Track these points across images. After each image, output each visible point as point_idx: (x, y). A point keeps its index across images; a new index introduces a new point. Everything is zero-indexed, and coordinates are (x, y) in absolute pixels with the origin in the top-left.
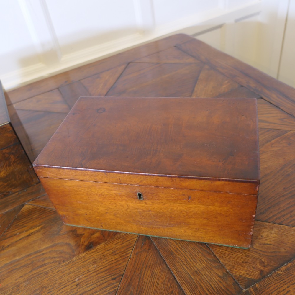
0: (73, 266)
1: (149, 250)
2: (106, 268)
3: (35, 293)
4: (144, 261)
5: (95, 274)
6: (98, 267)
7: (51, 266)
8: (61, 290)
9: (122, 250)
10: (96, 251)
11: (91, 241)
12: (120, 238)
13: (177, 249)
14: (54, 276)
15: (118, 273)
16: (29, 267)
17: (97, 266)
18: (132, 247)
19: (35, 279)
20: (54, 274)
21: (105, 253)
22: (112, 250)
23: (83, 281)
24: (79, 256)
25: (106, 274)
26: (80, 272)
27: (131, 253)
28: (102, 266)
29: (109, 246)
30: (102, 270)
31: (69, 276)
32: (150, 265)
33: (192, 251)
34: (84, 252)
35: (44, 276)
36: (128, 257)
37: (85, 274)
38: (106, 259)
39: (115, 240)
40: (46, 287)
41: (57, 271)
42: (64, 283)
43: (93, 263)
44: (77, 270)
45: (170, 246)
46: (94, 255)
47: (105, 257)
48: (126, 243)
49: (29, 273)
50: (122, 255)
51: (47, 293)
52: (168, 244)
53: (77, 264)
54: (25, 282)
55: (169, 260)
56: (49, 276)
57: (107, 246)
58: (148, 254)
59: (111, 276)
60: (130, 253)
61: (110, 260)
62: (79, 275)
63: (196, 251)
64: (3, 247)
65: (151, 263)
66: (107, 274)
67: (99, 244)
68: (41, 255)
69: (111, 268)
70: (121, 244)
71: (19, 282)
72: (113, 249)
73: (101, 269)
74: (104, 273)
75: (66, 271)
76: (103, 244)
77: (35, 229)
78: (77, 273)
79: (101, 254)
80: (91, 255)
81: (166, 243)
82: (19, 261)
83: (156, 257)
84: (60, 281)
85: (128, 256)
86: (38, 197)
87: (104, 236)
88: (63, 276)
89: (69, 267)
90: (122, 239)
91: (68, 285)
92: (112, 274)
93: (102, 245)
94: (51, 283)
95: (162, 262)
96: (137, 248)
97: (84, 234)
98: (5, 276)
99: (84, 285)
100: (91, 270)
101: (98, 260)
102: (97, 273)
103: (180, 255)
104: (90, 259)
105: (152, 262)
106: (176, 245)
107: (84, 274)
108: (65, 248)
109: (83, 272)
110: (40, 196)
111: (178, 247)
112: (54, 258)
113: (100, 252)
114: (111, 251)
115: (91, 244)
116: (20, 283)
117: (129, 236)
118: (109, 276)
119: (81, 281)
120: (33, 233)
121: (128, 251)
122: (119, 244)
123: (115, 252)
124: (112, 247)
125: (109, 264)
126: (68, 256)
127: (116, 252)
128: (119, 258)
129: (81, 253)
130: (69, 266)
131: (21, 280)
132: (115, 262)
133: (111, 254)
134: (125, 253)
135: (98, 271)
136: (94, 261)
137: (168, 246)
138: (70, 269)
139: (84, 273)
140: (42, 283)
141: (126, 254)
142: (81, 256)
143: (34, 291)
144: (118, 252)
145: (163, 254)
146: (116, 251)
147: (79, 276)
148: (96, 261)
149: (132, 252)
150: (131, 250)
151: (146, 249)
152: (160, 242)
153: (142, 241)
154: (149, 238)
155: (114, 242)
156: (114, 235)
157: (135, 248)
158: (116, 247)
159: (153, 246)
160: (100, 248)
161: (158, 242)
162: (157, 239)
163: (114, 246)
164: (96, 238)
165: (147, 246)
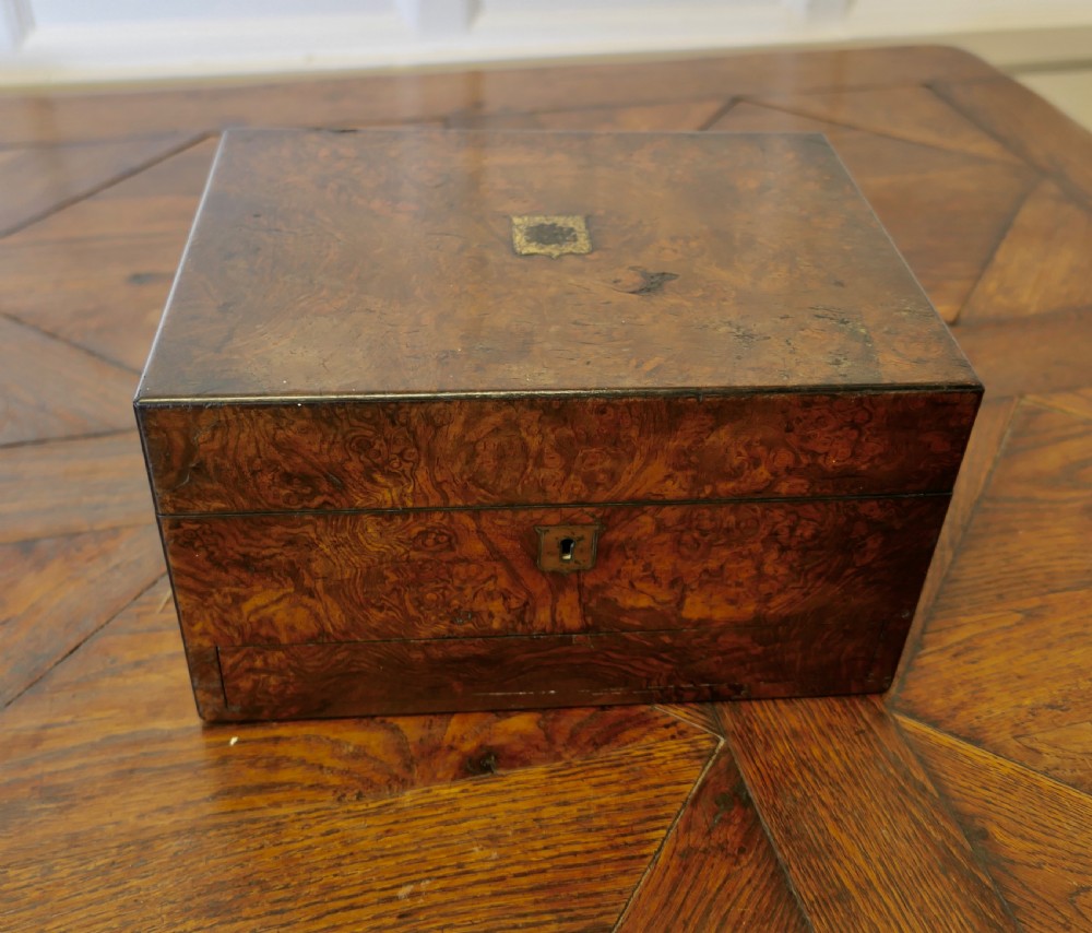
0: (395, 827)
1: (742, 850)
2: (542, 876)
3: (211, 897)
4: (716, 895)
5: (486, 890)
6: (507, 866)
7: (302, 801)
8: (328, 917)
9: (623, 820)
10: (509, 792)
11: (490, 743)
13: (869, 883)
14: (309, 847)
15: (592, 917)
16: (205, 777)
17: (501, 857)
18: (667, 816)
19: (224, 835)
20: (308, 837)
21: (545, 813)
22: (580, 806)
23: (429, 907)
24: (428, 791)
25: (537, 902)
26: (423, 861)
27: (658, 843)
28: (526, 863)
29: (566, 784)
30: (523, 880)
31: (373, 864)
32: (739, 922)
33: (936, 913)
34: (453, 779)
35: (263, 834)
36: (644, 856)
37: (444, 877)
38: (544, 838)
39: (598, 769)
40: (265, 887)
41: (324, 827)
42: (345, 892)
43: (488, 842)
44: (413, 848)
45: (839, 862)
46: (494, 805)
47: (541, 827)
48: (642, 793)
49: (203, 804)
50: (620, 841)
51: (266, 914)
52: (831, 853)
53: (414, 823)
54: (177, 834)
55: (829, 923)
56: (287, 840)
57: (560, 783)
58: (739, 868)
59: (560, 921)
60: (654, 840)
61: (564, 850)
62: (417, 872)
63: (955, 920)
64: (113, 662)
65: (743, 913)
66: (542, 907)
67: (526, 763)
68: (266, 740)
69: (562, 884)
70: (621, 794)
71: (152, 827)
72: (583, 805)
73: (516, 876)
74: (531, 898)
75: (362, 839)
76: (541, 769)
78: (409, 863)
79: (527, 811)
80: (484, 803)
81: (822, 844)
82: (168, 737)
83: (769, 893)
84: (332, 879)
85: (645, 851)
87: (550, 739)
88: (347, 861)
89: (379, 826)
90: (627, 772)
91: (362, 907)
92: (564, 911)
93: (537, 773)
94: (289, 875)
95: (793, 922)
96: (688, 828)
98: (99, 785)
99: (434, 925)
100: (472, 867)
101: (510, 833)
102: (500, 887)
103: (880, 913)
104: (475, 817)
105: (750, 911)
106: (867, 868)
107: (439, 878)
108: (373, 741)
109: (439, 868)
111: (872, 876)
112: (321, 767)
113: (524, 799)
114: (573, 810)
115: (489, 755)
116: (157, 837)
117: (658, 766)
118: (548, 917)
119: (421, 902)
121: (647, 831)
122: (614, 788)
123: (589, 817)
124: (578, 794)
125: (556, 862)
126: (379, 779)
127: (597, 822)
128: (603, 850)
129: (440, 781)
130: (377, 823)
131: (165, 822)
132: (586, 865)
133: (573, 823)
134: (632, 834)
135: (502, 879)
136: (492, 831)
137: (827, 859)
138: (381, 837)
139: (440, 873)
140: (248, 860)
141: (639, 843)
142: (437, 795)
143: (211, 889)
144: (604, 822)
145: (801, 889)
146: (597, 815)
147: (417, 877)
148: (499, 833)
149: (664, 839)
150: (664, 832)
151: (729, 846)
152: (794, 831)
153: (716, 803)
154: (749, 799)
155: (590, 775)
156: (597, 746)
157: (681, 827)
158: (599, 798)
159: (760, 842)
160: (527, 782)
161: (787, 831)
162: (780, 814)
163: (591, 792)
164: (514, 734)
165: (735, 834)
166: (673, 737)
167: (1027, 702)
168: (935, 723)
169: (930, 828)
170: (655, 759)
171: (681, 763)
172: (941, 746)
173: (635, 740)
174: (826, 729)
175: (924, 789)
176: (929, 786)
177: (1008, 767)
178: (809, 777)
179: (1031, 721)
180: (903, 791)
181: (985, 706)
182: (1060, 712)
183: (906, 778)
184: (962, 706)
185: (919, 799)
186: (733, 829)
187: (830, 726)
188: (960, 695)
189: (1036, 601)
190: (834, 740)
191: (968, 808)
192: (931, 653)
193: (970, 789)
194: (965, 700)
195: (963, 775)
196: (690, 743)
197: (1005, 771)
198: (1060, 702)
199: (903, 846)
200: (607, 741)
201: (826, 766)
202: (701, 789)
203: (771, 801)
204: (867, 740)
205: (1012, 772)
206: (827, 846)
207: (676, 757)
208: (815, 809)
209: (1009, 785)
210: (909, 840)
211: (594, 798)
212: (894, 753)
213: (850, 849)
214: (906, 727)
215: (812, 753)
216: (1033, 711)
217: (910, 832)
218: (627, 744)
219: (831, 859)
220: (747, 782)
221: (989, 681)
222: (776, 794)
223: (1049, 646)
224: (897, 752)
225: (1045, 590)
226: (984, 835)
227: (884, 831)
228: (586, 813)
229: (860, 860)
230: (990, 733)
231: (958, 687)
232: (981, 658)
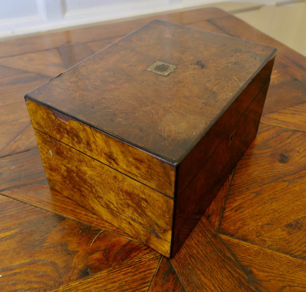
1: (174, 290)
9: (134, 285)
10: (95, 281)
11: (87, 264)
12: (130, 266)
18: (148, 282)
21: (108, 287)
24: (68, 285)
29: (114, 276)
34: (76, 280)
39: (124, 268)
45: (205, 289)
46: (91, 286)
48: (140, 275)
57: (112, 275)
67: (100, 270)
68: (12, 275)
70: (133, 276)
72: (120, 282)
76: (105, 271)
77: (8, 234)
79: (102, 287)
80: (87, 286)
81: (200, 284)
87: (107, 259)
90: (134, 268)
93: (104, 273)
96: (155, 285)
97: (78, 251)
106: (214, 290)
108: (48, 269)
112: (31, 282)
113: (100, 283)
114: (117, 284)
115: (87, 269)
117: (144, 264)
120: (3, 238)
121: (142, 288)
122: (130, 274)
123: (122, 286)
124: (118, 278)
126: (51, 283)
127: (125, 288)
129: (72, 280)
133: (117, 289)
137: (202, 289)
142: (71, 286)
144: (128, 287)
146: (125, 285)
149: (148, 290)
150: (147, 288)
151: (169, 289)
152: (190, 281)
153: (164, 275)
154: (175, 272)
155: (122, 271)
156: (123, 260)
157: (153, 285)
158: (125, 279)
159: (179, 286)
160: (101, 276)
161: (188, 281)
162: (185, 275)
163: (122, 277)
164: (95, 260)
165: (171, 285)
166: (148, 253)
167: (260, 224)
168: (232, 235)
169: (234, 273)
170: (142, 262)
171: (151, 262)
172: (234, 243)
173: (135, 256)
174: (197, 243)
175: (230, 259)
176: (232, 258)
177: (256, 247)
178: (193, 260)
179: (262, 230)
180: (224, 261)
181: (247, 227)
182: (270, 226)
183: (224, 256)
184: (240, 228)
185: (229, 263)
186: (170, 283)
187: (198, 241)
188: (238, 224)
189: (259, 189)
190: (200, 246)
191: (245, 264)
192: (228, 211)
193: (245, 257)
194: (241, 226)
195: (243, 252)
196: (154, 254)
197: (255, 249)
198: (270, 222)
199: (225, 280)
200: (126, 258)
201: (198, 256)
202: (158, 271)
203: (182, 271)
204: (211, 244)
205: (258, 249)
206: (201, 284)
207: (149, 260)
208: (196, 272)
209: (257, 254)
210: (227, 278)
211: (124, 279)
213: (209, 284)
214: (223, 238)
215: (193, 252)
216: (262, 227)
217: (227, 275)
218: (133, 258)
219: (203, 289)
220: (173, 266)
221: (247, 218)
222: (183, 268)
223: (265, 203)
224: (221, 248)
225: (261, 184)
226: (251, 272)
227: (219, 276)
228: (121, 285)
229: (213, 288)
230: (249, 237)
231: (238, 222)
232: (244, 211)
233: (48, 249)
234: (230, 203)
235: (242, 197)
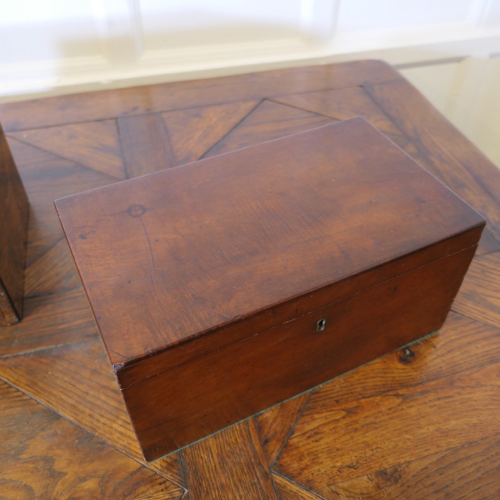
11: (74, 497)
86: (5, 356)
87: (103, 493)
97: (66, 474)
108: (19, 496)
110: (9, 356)
156: (125, 496)
164: (87, 490)
166: (162, 490)
167: (338, 464)
168: (291, 477)
172: (291, 491)
173: (144, 492)
174: (238, 483)
179: (338, 475)
181: (317, 468)
182: (353, 470)
184: (307, 467)
187: (240, 481)
188: (306, 461)
189: (355, 404)
190: (240, 488)
192: (296, 437)
194: (309, 463)
196: (170, 493)
198: (355, 464)
200: (130, 494)
204: (256, 487)
212: (268, 496)
214: (276, 480)
215: (228, 497)
216: (340, 470)
218: (139, 495)
221: (322, 452)
223: (356, 430)
225: (360, 397)
230: (317, 484)
231: (306, 456)
232: (321, 438)
233: (25, 465)
234: (303, 423)
235: (324, 414)
